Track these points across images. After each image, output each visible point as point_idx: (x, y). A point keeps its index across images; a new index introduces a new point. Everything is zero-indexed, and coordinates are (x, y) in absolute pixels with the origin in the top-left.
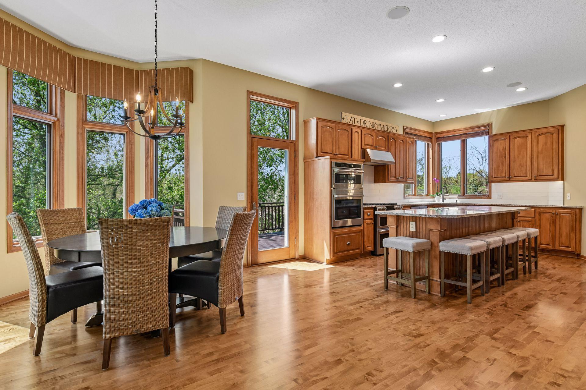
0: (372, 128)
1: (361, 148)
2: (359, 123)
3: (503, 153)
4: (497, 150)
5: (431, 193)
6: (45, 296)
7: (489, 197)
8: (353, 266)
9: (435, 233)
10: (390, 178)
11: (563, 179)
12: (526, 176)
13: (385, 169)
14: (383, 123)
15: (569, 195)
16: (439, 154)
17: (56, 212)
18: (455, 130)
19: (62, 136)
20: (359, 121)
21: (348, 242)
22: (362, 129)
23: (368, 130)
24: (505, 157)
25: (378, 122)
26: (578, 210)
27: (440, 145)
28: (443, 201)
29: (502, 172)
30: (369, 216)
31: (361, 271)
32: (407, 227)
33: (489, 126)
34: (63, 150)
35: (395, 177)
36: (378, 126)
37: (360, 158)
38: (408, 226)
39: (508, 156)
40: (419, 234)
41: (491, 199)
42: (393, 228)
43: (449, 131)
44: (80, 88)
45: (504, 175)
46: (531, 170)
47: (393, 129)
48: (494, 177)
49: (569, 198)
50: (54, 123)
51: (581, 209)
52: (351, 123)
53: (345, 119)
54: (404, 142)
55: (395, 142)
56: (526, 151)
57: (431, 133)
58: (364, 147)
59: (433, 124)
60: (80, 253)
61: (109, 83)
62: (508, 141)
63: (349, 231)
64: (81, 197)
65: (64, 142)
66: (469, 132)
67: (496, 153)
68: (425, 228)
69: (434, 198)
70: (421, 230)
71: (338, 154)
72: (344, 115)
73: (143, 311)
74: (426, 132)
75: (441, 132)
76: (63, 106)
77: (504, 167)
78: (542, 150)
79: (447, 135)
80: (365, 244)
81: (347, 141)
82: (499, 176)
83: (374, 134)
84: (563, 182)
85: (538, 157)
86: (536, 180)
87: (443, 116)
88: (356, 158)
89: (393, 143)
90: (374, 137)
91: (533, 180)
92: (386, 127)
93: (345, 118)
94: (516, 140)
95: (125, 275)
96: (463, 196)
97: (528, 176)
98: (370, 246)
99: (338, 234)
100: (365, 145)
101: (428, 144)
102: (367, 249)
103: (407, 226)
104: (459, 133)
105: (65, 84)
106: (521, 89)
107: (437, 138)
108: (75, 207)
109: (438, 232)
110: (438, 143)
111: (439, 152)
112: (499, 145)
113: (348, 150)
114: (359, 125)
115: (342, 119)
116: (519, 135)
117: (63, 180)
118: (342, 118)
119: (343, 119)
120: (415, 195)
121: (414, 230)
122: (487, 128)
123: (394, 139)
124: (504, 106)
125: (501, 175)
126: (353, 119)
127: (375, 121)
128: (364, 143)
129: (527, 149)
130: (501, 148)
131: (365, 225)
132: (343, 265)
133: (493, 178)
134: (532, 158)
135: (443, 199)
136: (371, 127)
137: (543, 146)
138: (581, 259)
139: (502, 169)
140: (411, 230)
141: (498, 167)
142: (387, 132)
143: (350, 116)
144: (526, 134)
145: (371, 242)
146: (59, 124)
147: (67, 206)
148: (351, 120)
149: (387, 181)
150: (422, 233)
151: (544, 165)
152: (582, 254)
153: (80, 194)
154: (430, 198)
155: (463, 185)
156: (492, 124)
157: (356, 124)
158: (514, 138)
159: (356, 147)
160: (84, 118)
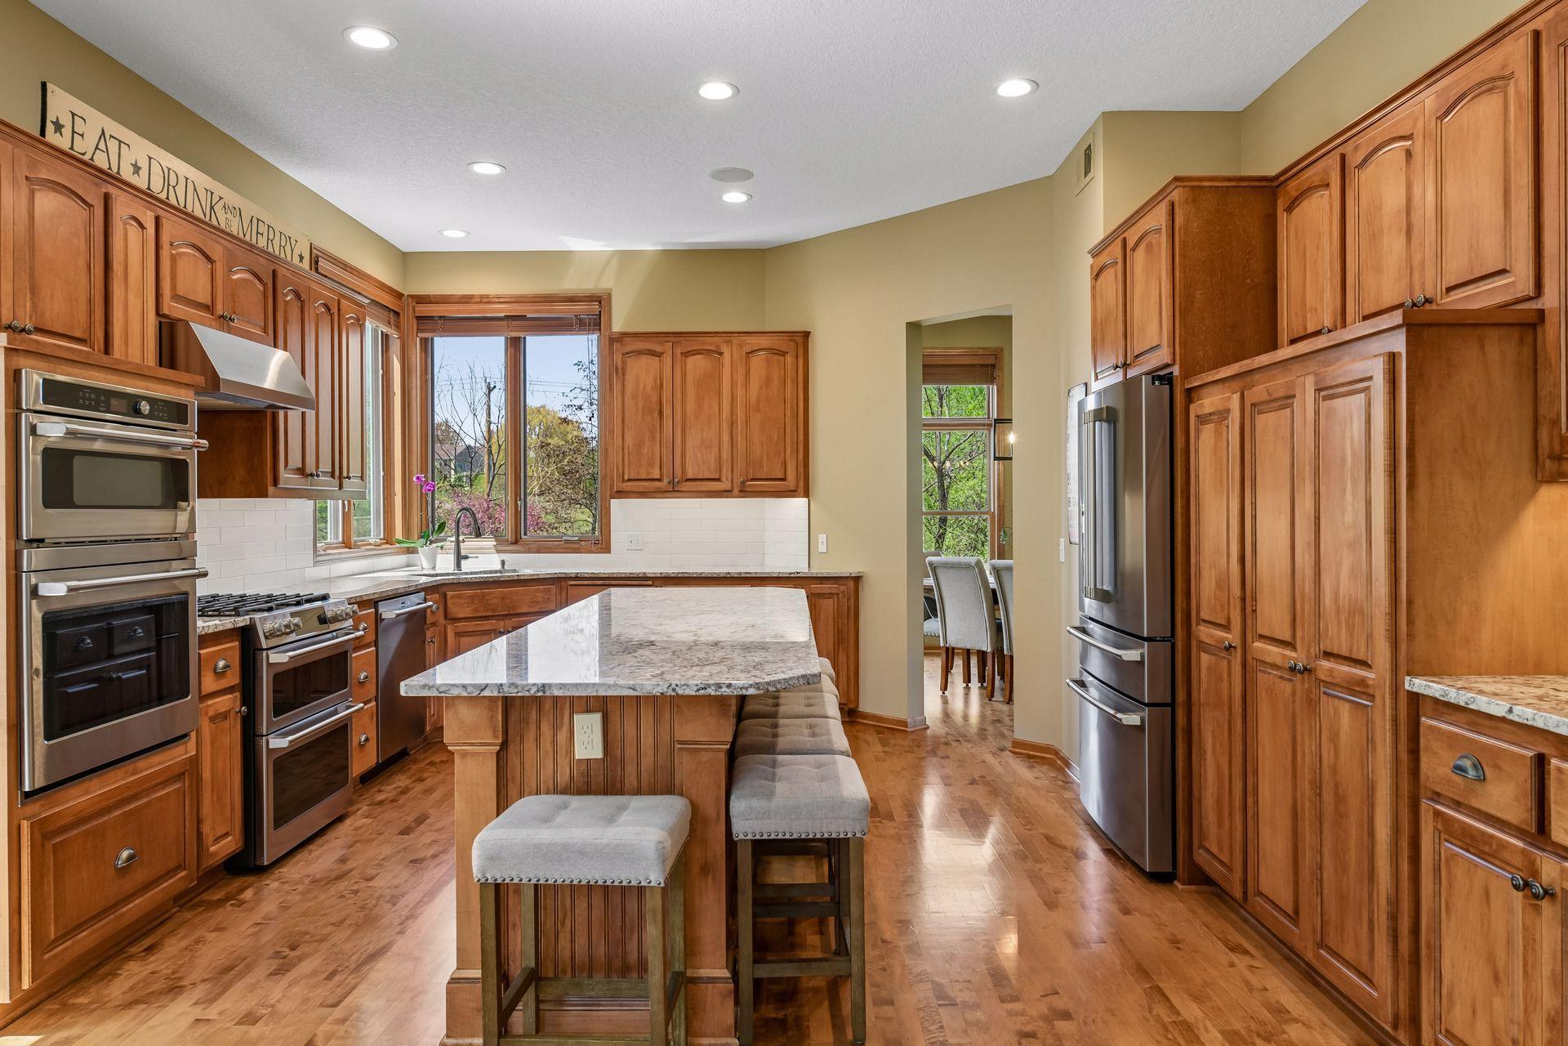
0: (201, 216)
1: (158, 313)
2: (144, 172)
3: (655, 399)
4: (638, 387)
5: (399, 534)
7: (601, 544)
8: (174, 988)
9: (705, 757)
10: (284, 475)
11: (806, 494)
12: (718, 480)
13: (263, 429)
14: (250, 209)
15: (822, 538)
16: (426, 381)
18: (487, 296)
20: (143, 164)
21: (125, 854)
22: (161, 213)
23: (191, 226)
24: (661, 413)
25: (231, 197)
26: (851, 584)
27: (427, 347)
28: (458, 566)
29: (651, 464)
30: (219, 675)
31: (250, 1019)
32: (554, 742)
33: (601, 300)
35: (301, 471)
36: (229, 216)
37: (151, 359)
38: (562, 736)
39: (670, 413)
40: (623, 769)
41: (608, 551)
42: (474, 754)
43: (466, 299)
45: (656, 474)
46: (730, 461)
47: (288, 248)
48: (629, 480)
49: (822, 548)
51: (857, 579)
52: (101, 161)
53: (67, 131)
54: (332, 315)
55: (302, 311)
56: (717, 399)
57: (399, 296)
58: (173, 309)
59: (406, 260)
62: (667, 359)
63: (128, 786)
66: (537, 311)
67: (635, 397)
68: (650, 740)
69: (411, 551)
70: (630, 752)
71: (29, 326)
72: (61, 103)
74: (383, 287)
75: (435, 296)
77: (657, 448)
78: (758, 402)
79: (458, 311)
80: (206, 828)
81: (82, 263)
82: (644, 478)
83: (217, 252)
84: (805, 500)
85: (747, 421)
86: (744, 492)
87: (454, 237)
88: (135, 356)
89: (295, 314)
90: (219, 266)
91: (736, 491)
92: (263, 229)
93: (66, 120)
94: (691, 360)
96: (516, 542)
97: (724, 479)
98: (226, 835)
99: (62, 822)
100: (176, 297)
101: (386, 338)
102: (214, 854)
103: (555, 735)
104: (501, 310)
106: (735, 197)
107: (419, 318)
109: (720, 750)
110: (421, 339)
111: (426, 374)
112: (642, 371)
113: (91, 313)
114: (141, 182)
115: (50, 128)
116: (700, 347)
118: (51, 117)
119: (59, 127)
120: (347, 544)
121: (598, 753)
122: (595, 307)
123: (298, 295)
124: (649, 243)
125: (648, 474)
126: (113, 145)
127: (219, 189)
128: (174, 286)
129: (719, 394)
130: (648, 381)
131: (206, 727)
132: (103, 1010)
133: (623, 481)
134: (732, 425)
135: (460, 558)
136: (198, 213)
137: (761, 388)
138: (859, 722)
139: (653, 454)
140: (580, 753)
141: (639, 445)
142: (271, 257)
143: (95, 122)
144: (718, 347)
145: (232, 809)
148: (102, 146)
149: (271, 489)
150: (639, 764)
151: (762, 445)
152: (862, 708)
154: (398, 553)
155: (516, 501)
156: (610, 295)
157: (127, 174)
158: (686, 354)
159: (134, 302)
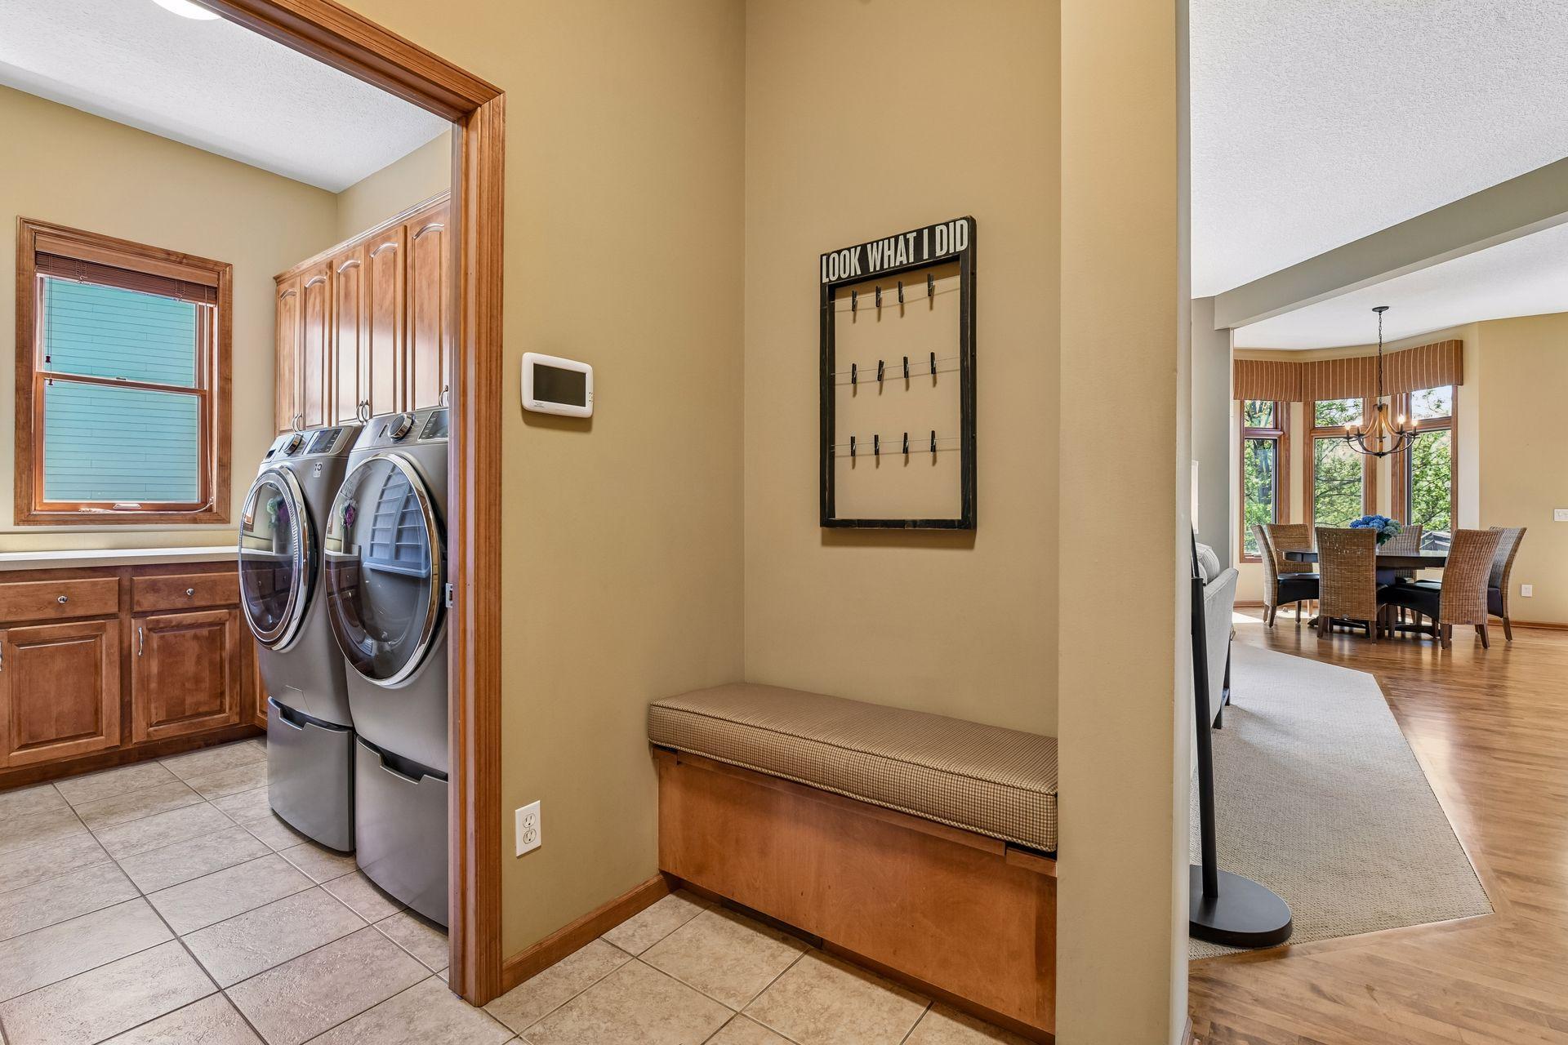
6: (1277, 585)
17: (1283, 527)
19: (1288, 450)
34: (1289, 464)
44: (1306, 395)
50: (1280, 437)
60: (1303, 554)
61: (1342, 382)
64: (1307, 514)
65: (1289, 456)
73: (1351, 602)
76: (1288, 418)
95: (1336, 570)
105: (1290, 396)
108: (1301, 523)
117: (1289, 495)
146: (1284, 439)
147: (1292, 522)
153: (1307, 511)
160: (1311, 426)
